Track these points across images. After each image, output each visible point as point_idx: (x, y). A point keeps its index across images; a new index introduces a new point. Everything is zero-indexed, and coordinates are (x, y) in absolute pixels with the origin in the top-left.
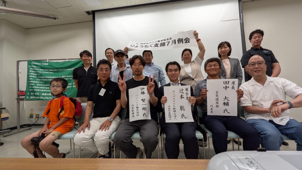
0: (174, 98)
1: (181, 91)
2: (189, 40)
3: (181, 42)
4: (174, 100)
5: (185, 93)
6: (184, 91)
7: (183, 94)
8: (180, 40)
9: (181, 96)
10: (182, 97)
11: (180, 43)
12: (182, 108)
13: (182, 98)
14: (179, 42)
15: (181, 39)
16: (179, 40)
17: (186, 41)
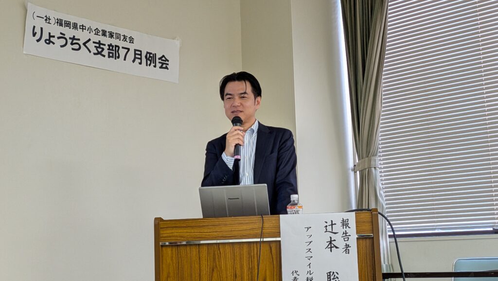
0: (309, 247)
1: (329, 228)
2: (167, 62)
3: (152, 65)
4: (309, 254)
5: (341, 234)
6: (338, 228)
7: (334, 237)
8: (150, 57)
9: (331, 242)
10: (331, 245)
11: (150, 65)
12: (332, 277)
13: (331, 247)
14: (149, 62)
15: (151, 55)
16: (148, 55)
17: (163, 64)
